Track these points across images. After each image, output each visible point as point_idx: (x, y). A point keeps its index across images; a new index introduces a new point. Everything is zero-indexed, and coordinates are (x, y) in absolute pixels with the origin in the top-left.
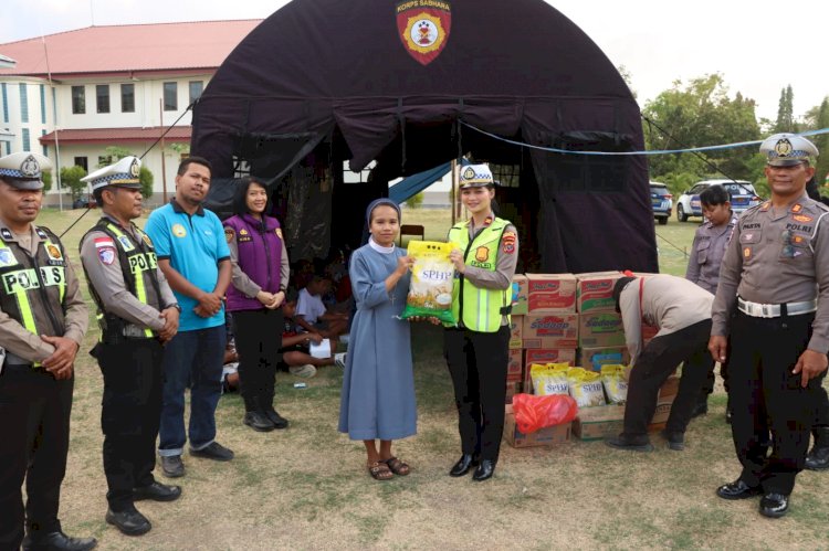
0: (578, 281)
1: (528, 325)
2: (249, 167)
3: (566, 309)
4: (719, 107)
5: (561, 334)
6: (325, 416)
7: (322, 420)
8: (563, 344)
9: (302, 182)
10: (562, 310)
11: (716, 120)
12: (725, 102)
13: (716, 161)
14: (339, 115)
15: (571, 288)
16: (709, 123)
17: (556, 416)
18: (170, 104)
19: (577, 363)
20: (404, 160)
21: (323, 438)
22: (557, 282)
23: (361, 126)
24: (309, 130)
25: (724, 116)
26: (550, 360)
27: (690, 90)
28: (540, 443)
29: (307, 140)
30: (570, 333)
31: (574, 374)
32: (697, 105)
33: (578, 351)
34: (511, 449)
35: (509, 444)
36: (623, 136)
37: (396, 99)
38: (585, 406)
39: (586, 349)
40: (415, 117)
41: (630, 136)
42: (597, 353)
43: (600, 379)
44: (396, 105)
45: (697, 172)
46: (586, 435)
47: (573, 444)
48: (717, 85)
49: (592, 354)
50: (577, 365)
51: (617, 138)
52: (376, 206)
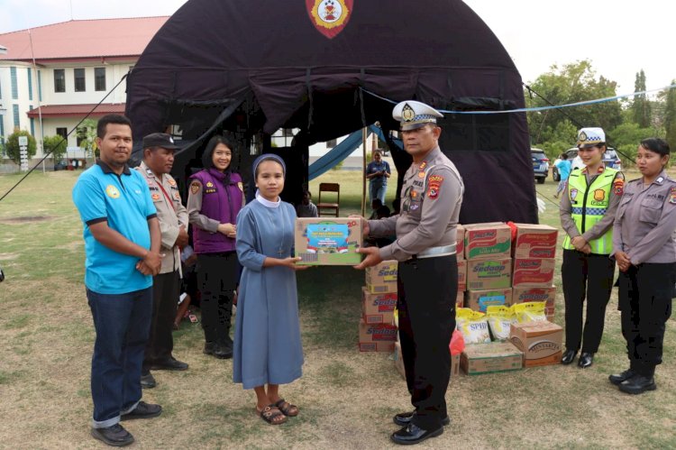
0: (466, 231)
4: (588, 87)
11: (584, 98)
12: (592, 83)
14: (254, 84)
16: (579, 100)
19: (465, 304)
23: (274, 93)
24: (228, 97)
25: (591, 95)
27: (564, 73)
29: (226, 106)
31: (462, 314)
32: (570, 86)
33: (466, 294)
36: (507, 102)
37: (305, 70)
38: (472, 343)
39: (473, 292)
40: (321, 85)
41: (513, 102)
42: (483, 295)
43: (486, 319)
44: (305, 75)
45: (568, 141)
46: (472, 370)
47: (461, 378)
48: (586, 69)
49: (478, 296)
50: (465, 306)
51: (501, 103)
52: (262, 162)
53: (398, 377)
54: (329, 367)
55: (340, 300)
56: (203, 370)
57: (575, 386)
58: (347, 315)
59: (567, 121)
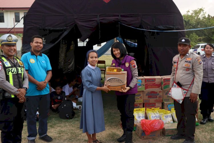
0: (162, 78)
1: (145, 95)
2: (45, 40)
3: (158, 89)
4: (202, 19)
5: (156, 97)
6: (73, 129)
7: (72, 130)
8: (157, 101)
9: (64, 46)
10: (157, 89)
11: (201, 24)
12: (204, 18)
13: (201, 38)
14: (77, 21)
15: (159, 81)
16: (199, 25)
17: (157, 127)
18: (17, 20)
19: (162, 108)
20: (100, 37)
21: (73, 137)
22: (155, 79)
23: (84, 25)
24: (66, 27)
25: (204, 22)
26: (153, 107)
27: (192, 14)
28: (151, 137)
29: (65, 30)
30: (160, 97)
31: (162, 112)
32: (195, 19)
33: (163, 104)
34: (141, 140)
35: (140, 138)
36: (177, 27)
37: (97, 15)
38: (166, 123)
39: (165, 103)
40: (104, 21)
41: (180, 27)
42: (169, 104)
43: (171, 113)
44: (97, 17)
45: (195, 42)
46: (167, 134)
47: (163, 137)
48: (202, 12)
49: (168, 104)
50: (162, 109)
51: (175, 28)
52: (90, 52)
53: (138, 137)
54: (110, 134)
55: (111, 107)
56: (59, 137)
57: (210, 141)
58: (114, 113)
59: (194, 33)
